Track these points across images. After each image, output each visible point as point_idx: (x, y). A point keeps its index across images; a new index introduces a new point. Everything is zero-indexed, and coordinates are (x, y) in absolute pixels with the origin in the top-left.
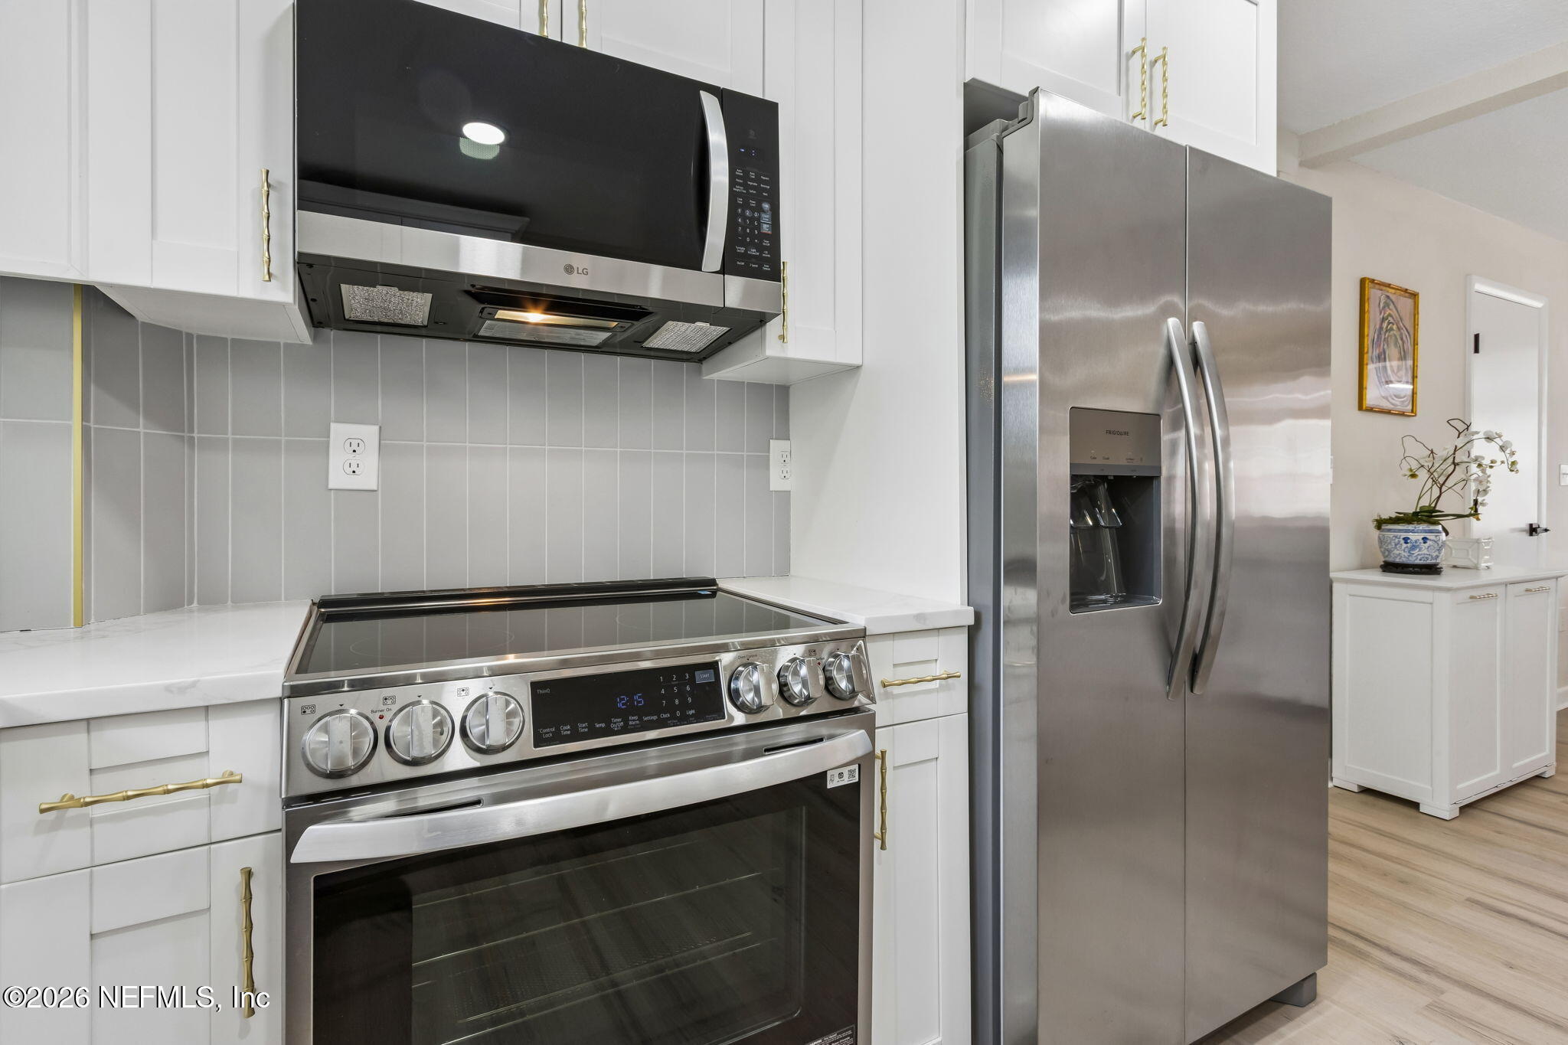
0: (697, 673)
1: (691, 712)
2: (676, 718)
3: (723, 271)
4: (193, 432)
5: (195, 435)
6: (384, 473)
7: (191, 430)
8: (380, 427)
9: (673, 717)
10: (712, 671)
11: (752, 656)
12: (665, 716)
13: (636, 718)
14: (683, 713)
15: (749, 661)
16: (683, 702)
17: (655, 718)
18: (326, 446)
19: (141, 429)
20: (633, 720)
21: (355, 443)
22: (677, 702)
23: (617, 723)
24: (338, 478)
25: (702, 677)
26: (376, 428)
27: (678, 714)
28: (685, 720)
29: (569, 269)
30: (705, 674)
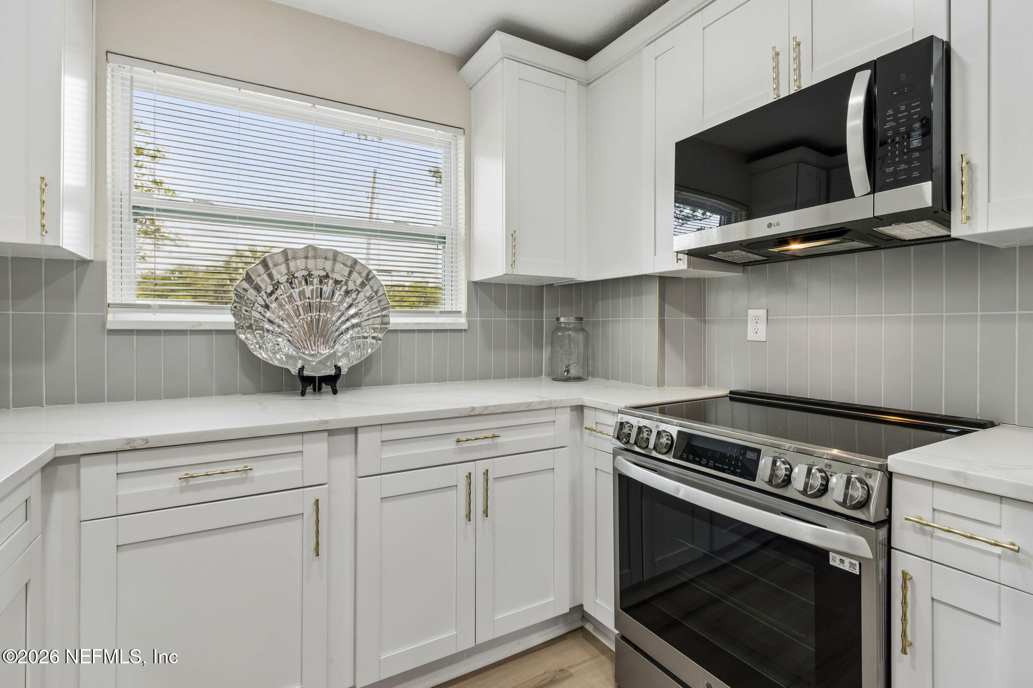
0: (748, 452)
1: (739, 471)
2: (730, 470)
3: (874, 191)
4: (705, 317)
5: (706, 318)
6: (768, 332)
7: (705, 316)
8: (767, 310)
9: (729, 469)
10: (756, 454)
11: (783, 454)
12: (725, 467)
13: (713, 462)
14: (735, 469)
15: (779, 456)
16: (736, 464)
17: (721, 466)
18: (747, 320)
19: (684, 318)
20: (711, 463)
21: (757, 318)
22: (733, 462)
23: (704, 461)
24: (751, 336)
25: (750, 455)
26: (764, 311)
27: (732, 469)
28: (734, 473)
29: (770, 225)
30: (752, 454)
